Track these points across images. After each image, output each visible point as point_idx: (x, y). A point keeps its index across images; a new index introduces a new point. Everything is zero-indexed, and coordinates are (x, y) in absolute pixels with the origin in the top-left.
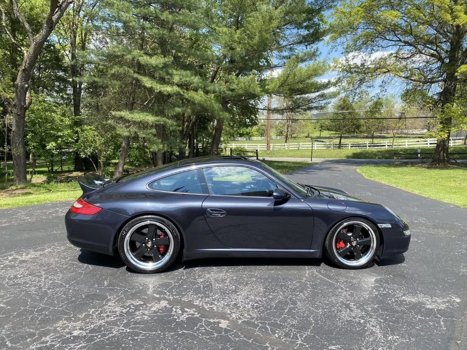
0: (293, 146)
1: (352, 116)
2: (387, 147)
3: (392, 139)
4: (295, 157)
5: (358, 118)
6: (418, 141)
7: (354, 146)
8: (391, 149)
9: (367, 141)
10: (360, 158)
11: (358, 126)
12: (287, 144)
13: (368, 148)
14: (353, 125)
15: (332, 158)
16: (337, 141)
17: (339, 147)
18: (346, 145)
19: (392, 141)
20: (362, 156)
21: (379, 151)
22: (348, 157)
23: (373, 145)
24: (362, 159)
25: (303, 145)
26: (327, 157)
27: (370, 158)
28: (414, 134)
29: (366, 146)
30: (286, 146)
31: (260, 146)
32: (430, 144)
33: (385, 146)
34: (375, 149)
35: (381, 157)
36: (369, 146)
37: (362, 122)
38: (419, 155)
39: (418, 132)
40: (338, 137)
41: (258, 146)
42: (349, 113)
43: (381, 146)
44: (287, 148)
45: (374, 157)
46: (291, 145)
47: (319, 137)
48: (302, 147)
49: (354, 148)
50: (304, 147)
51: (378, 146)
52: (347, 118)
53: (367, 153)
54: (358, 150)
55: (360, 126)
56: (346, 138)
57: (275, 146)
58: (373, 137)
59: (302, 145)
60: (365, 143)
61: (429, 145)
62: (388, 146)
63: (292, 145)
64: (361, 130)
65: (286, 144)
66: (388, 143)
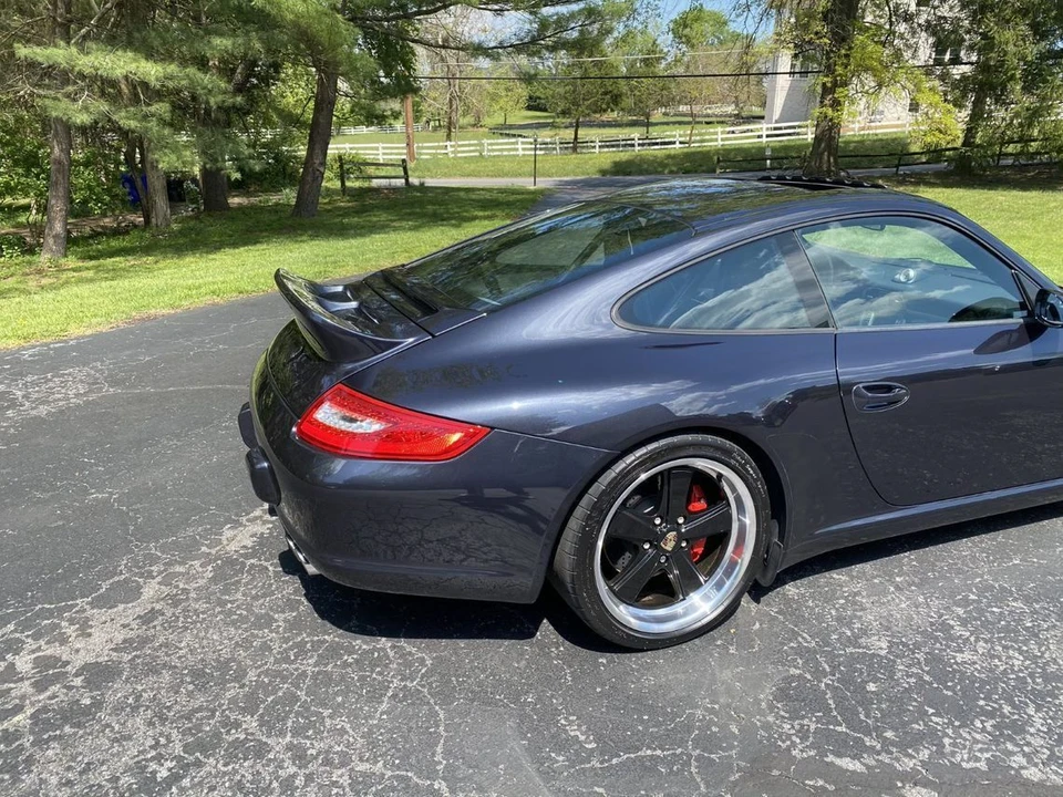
0: (467, 149)
1: (602, 71)
2: (678, 145)
3: (690, 127)
4: (480, 177)
5: (615, 75)
6: (733, 132)
7: (607, 146)
8: (685, 150)
9: (636, 134)
10: (629, 174)
11: (616, 96)
12: (453, 143)
13: (637, 148)
14: (606, 93)
15: (567, 175)
16: (569, 134)
17: (574, 149)
18: (588, 144)
19: (689, 132)
20: (633, 170)
21: (669, 157)
22: (603, 172)
23: (648, 142)
24: (634, 175)
25: (491, 144)
26: (556, 173)
27: (650, 174)
28: (708, 116)
29: (633, 145)
30: (450, 149)
31: (384, 148)
32: (767, 136)
33: (674, 143)
34: (656, 151)
35: (674, 169)
36: (639, 145)
37: (623, 86)
38: (768, 162)
39: (717, 111)
40: (571, 125)
41: (377, 149)
42: (596, 64)
43: (663, 143)
44: (452, 152)
45: (660, 169)
46: (460, 146)
47: (505, 126)
48: (489, 150)
49: (606, 150)
50: (493, 151)
51: (657, 144)
52: (592, 75)
53: (643, 160)
54: (623, 156)
55: (620, 95)
56: (591, 125)
57: (423, 148)
58: (647, 124)
59: (489, 144)
60: (632, 136)
61: (764, 140)
62: (681, 143)
63: (462, 147)
64: (623, 105)
65: (448, 143)
66: (680, 136)
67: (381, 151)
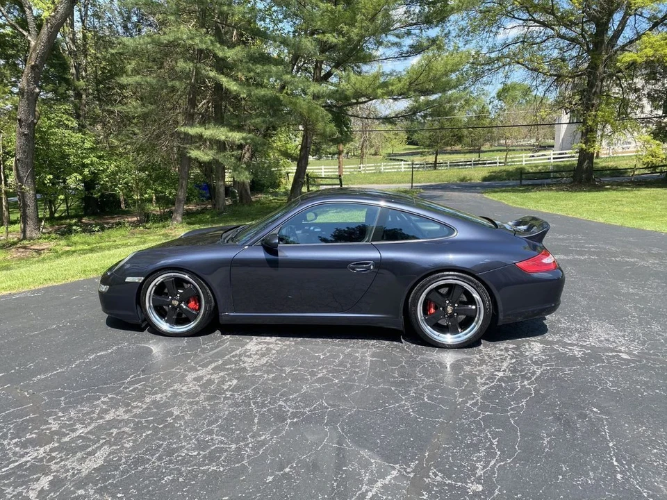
0: (370, 168)
1: (452, 124)
3: (505, 153)
4: (379, 184)
5: (459, 126)
6: (533, 156)
7: (455, 166)
8: (502, 168)
9: (472, 158)
11: (460, 137)
12: (364, 165)
13: (473, 166)
14: (454, 136)
15: (430, 182)
16: (431, 159)
17: (435, 167)
18: (443, 164)
19: (505, 156)
23: (481, 163)
25: (386, 166)
26: (424, 181)
31: (325, 169)
32: (554, 158)
33: (496, 163)
36: (475, 164)
37: (465, 132)
39: (525, 143)
40: (433, 153)
42: (448, 120)
43: (491, 163)
44: (363, 170)
46: (368, 167)
47: (392, 154)
48: (384, 169)
49: (454, 168)
50: (386, 169)
51: (487, 164)
55: (463, 136)
56: (444, 153)
58: (479, 151)
59: (384, 166)
60: (470, 160)
61: (552, 160)
62: (500, 163)
64: (464, 142)
65: (361, 165)
66: (500, 159)
67: (323, 170)
